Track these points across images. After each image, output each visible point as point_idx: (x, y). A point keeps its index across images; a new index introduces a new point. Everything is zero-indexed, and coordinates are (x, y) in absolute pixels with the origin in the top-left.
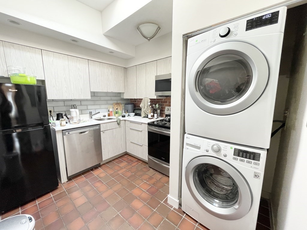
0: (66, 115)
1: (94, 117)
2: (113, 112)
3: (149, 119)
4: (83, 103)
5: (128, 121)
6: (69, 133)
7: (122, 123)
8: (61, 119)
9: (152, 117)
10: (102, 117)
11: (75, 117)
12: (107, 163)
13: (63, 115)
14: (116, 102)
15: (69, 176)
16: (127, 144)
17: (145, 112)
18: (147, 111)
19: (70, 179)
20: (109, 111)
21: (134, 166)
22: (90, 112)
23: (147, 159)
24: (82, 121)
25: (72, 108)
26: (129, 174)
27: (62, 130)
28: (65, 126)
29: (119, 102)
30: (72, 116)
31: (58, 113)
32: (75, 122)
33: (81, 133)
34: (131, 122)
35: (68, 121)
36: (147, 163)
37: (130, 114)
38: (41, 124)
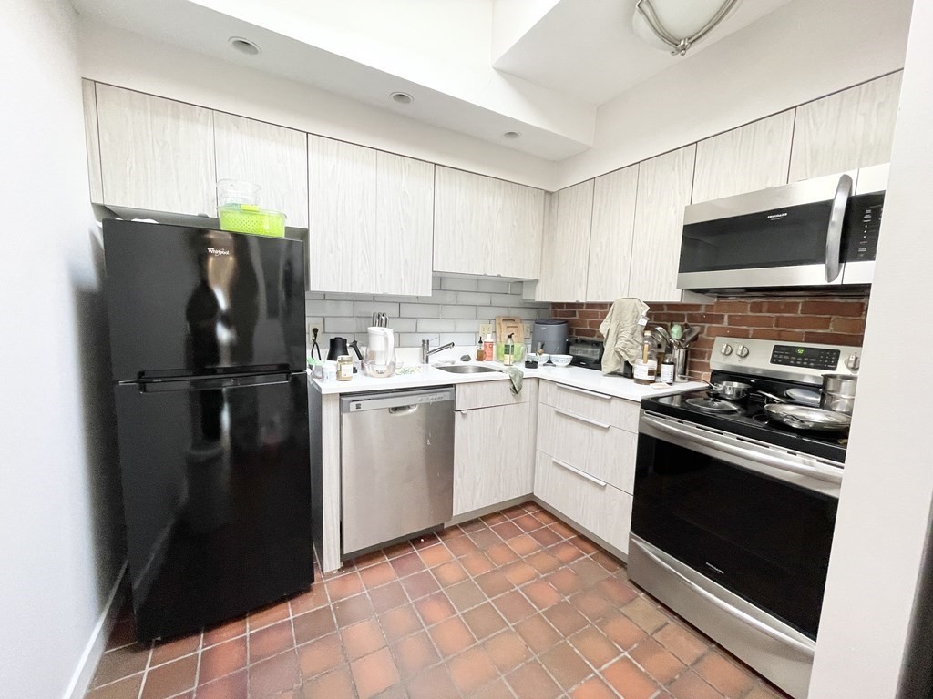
0: (354, 345)
1: (434, 359)
2: (494, 347)
3: (639, 381)
4: (406, 310)
5: (548, 384)
6: (358, 407)
7: (528, 388)
8: (339, 357)
9: (652, 378)
10: (459, 363)
11: (381, 352)
12: (464, 525)
13: (348, 345)
14: (504, 312)
15: (345, 552)
16: (539, 469)
17: (623, 354)
18: (632, 352)
19: (349, 562)
20: (481, 342)
21: (568, 562)
22: (423, 341)
23: (625, 550)
24: (401, 370)
25: (374, 325)
26: (550, 596)
27: (341, 395)
28: (348, 380)
29: (514, 313)
30: (373, 349)
31: (333, 337)
32: (380, 369)
33: (396, 409)
34: (564, 387)
35: (359, 367)
36: (622, 564)
37: (554, 357)
38: (284, 369)
